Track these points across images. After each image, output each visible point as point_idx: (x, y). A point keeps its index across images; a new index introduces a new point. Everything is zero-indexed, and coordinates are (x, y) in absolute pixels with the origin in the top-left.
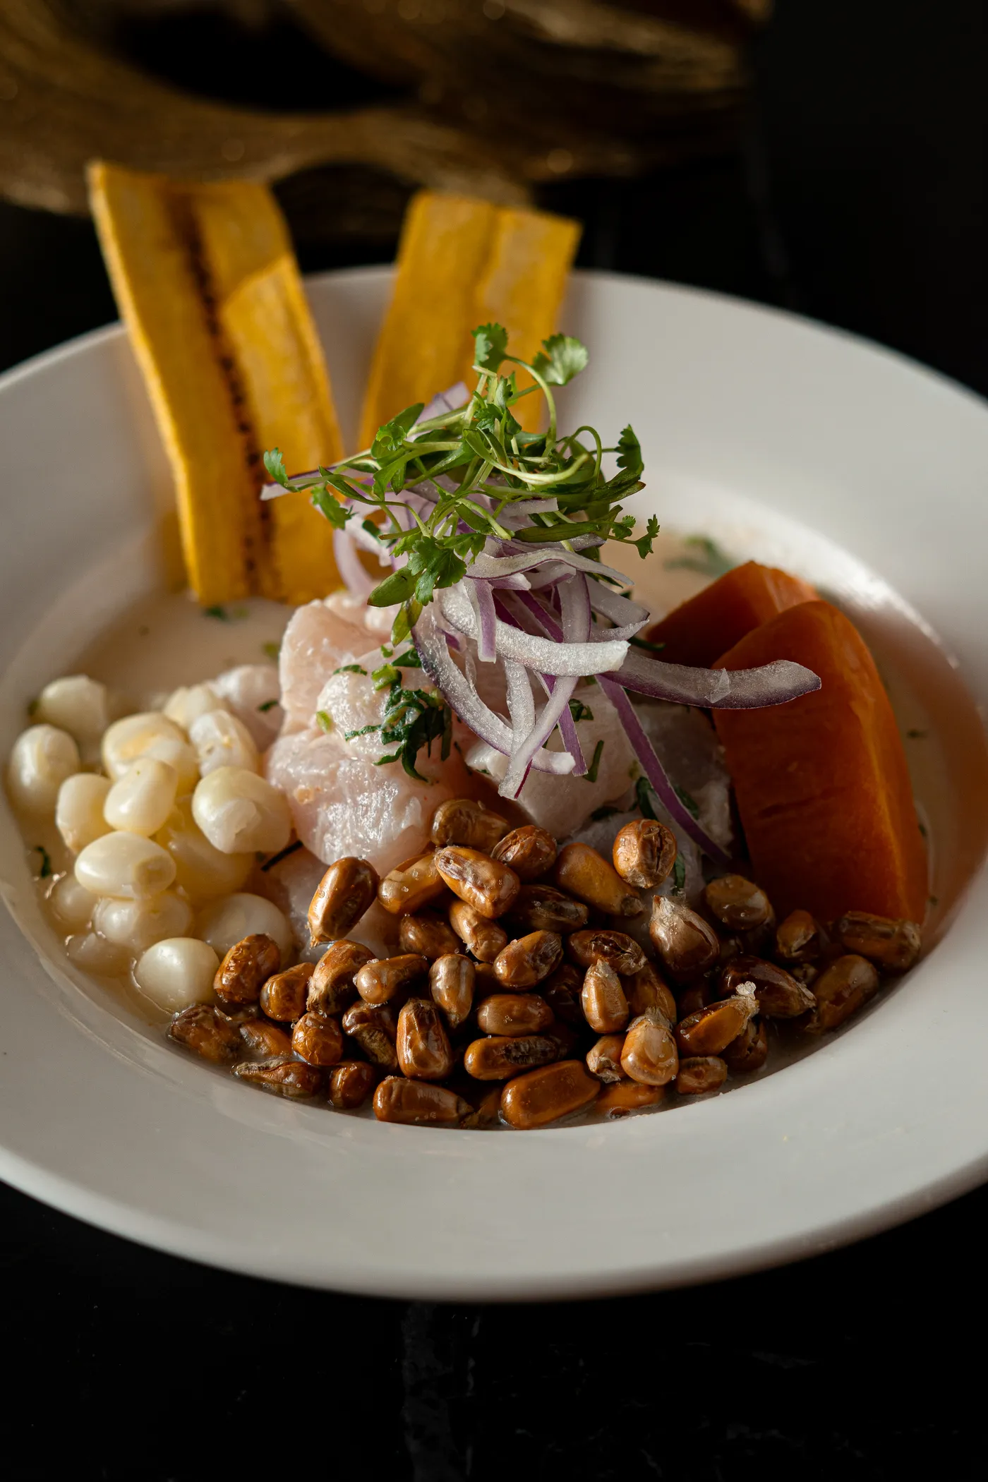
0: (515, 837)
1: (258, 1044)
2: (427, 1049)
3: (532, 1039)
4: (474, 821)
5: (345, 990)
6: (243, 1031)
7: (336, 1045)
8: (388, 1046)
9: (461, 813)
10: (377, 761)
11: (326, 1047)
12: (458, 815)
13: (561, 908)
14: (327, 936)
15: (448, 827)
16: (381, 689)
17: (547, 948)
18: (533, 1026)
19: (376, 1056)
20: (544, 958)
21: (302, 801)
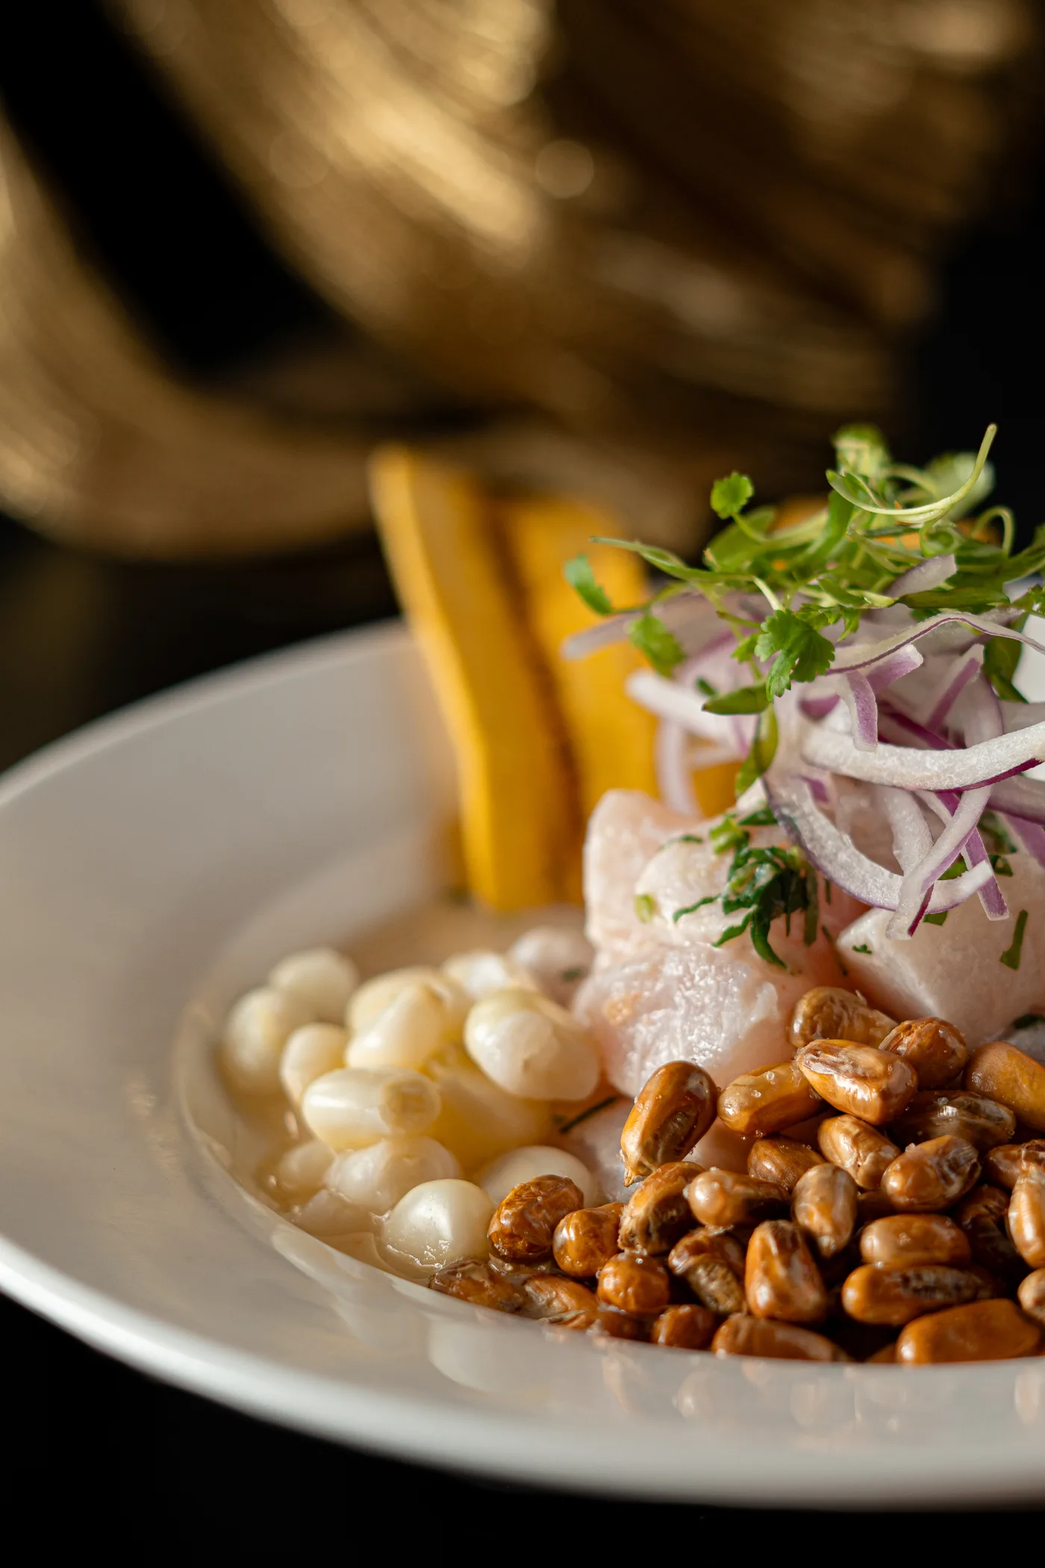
0: (909, 1027)
1: (549, 1303)
2: (789, 1278)
3: (940, 1270)
4: (851, 1013)
5: (672, 1218)
6: (529, 1289)
7: (659, 1283)
8: (734, 1285)
9: (832, 1000)
10: (716, 939)
11: (644, 1285)
12: (829, 1003)
13: (978, 1107)
14: (647, 1163)
15: (815, 1018)
16: (722, 850)
17: (957, 1153)
18: (941, 1255)
19: (716, 1301)
20: (955, 1166)
21: (614, 1017)
